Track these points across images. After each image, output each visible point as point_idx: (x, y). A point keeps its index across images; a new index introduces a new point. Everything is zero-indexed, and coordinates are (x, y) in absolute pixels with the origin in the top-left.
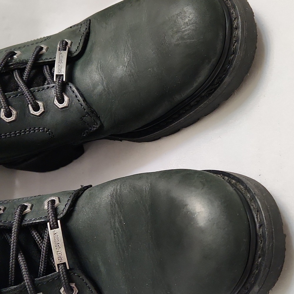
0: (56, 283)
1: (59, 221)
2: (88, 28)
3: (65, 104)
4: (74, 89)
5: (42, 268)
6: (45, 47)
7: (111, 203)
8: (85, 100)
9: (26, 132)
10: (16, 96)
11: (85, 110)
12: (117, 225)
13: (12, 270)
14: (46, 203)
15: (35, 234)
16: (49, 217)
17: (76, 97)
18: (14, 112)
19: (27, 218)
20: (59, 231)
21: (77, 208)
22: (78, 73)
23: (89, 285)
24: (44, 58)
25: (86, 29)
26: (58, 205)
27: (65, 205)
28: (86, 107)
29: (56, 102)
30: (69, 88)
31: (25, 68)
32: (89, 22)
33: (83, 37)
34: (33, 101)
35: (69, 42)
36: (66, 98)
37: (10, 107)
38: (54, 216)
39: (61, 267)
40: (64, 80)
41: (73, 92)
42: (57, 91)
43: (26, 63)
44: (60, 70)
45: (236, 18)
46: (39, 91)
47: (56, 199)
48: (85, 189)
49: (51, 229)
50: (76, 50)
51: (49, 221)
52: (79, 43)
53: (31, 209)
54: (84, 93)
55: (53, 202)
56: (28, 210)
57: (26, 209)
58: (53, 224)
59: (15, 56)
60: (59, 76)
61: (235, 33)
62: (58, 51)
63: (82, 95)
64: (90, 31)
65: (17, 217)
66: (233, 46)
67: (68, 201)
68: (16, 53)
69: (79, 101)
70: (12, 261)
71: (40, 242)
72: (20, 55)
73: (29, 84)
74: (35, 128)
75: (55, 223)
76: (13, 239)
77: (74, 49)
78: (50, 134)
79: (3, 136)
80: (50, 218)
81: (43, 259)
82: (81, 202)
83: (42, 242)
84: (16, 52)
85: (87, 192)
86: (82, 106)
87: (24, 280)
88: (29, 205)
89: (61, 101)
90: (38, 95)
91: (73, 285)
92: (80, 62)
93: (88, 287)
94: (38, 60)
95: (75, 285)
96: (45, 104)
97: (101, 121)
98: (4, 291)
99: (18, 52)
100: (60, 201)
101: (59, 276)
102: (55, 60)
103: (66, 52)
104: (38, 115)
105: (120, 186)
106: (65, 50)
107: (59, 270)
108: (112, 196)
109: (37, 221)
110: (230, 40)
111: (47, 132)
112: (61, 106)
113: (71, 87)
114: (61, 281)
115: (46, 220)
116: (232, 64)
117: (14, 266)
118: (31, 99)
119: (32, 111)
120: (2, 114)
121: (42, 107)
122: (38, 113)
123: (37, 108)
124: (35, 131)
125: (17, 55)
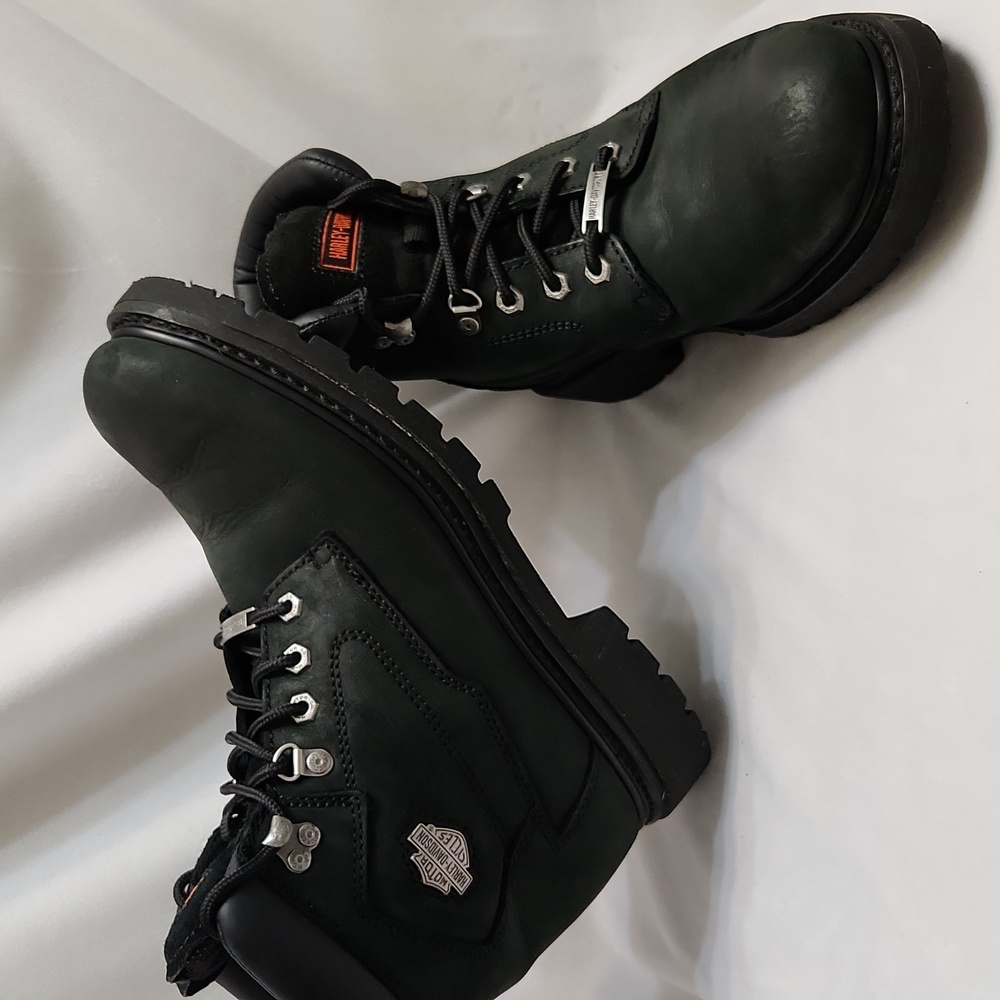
2: (654, 112)
3: (604, 276)
4: (619, 246)
6: (572, 163)
8: (637, 267)
9: (541, 332)
10: (519, 267)
11: (638, 286)
17: (623, 261)
18: (519, 296)
22: (627, 213)
24: (569, 185)
25: (650, 114)
28: (640, 280)
29: (588, 273)
30: (610, 245)
31: (536, 209)
32: (657, 96)
33: (642, 136)
34: (548, 274)
35: (616, 148)
36: (605, 265)
37: (511, 287)
40: (600, 230)
41: (617, 252)
42: (588, 253)
43: (537, 199)
44: (593, 212)
45: (899, 93)
46: (559, 253)
50: (628, 165)
52: (634, 148)
59: (520, 187)
60: (592, 224)
61: (896, 124)
62: (591, 173)
63: (633, 257)
64: (657, 119)
66: (893, 151)
68: (523, 179)
69: (627, 268)
72: (530, 182)
73: (542, 241)
74: (556, 323)
77: (622, 163)
78: (582, 333)
79: (505, 339)
84: (521, 176)
86: (632, 278)
89: (597, 271)
90: (558, 261)
92: (634, 189)
94: (559, 191)
96: (569, 277)
97: (671, 304)
99: (525, 177)
103: (606, 172)
104: (559, 298)
106: (605, 168)
110: (887, 142)
111: (577, 329)
112: (596, 280)
113: (613, 243)
118: (546, 270)
119: (549, 292)
120: (499, 300)
121: (564, 284)
122: (557, 295)
123: (556, 286)
124: (556, 328)
125: (524, 182)
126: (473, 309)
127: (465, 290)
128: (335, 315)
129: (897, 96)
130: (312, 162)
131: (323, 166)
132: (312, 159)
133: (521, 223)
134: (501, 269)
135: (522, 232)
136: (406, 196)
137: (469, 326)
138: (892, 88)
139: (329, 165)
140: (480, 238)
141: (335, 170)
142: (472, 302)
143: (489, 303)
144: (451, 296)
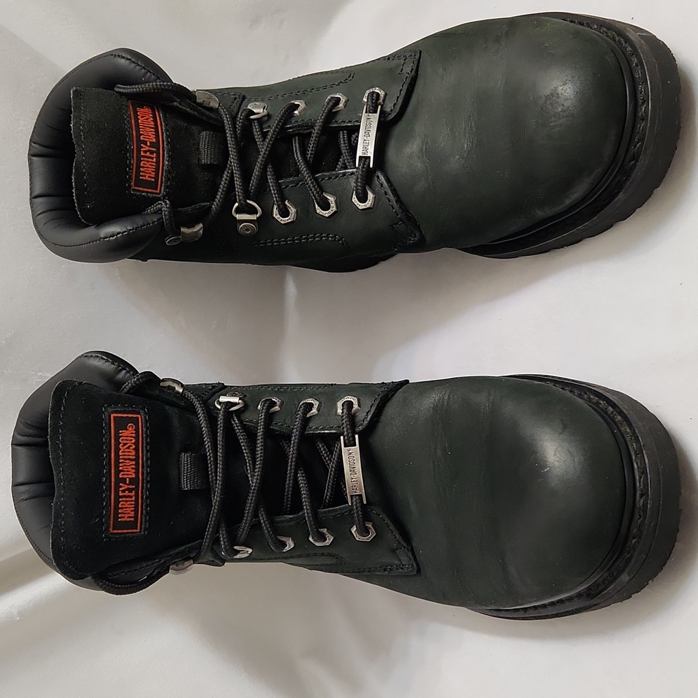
0: (347, 518)
1: (357, 436)
2: (415, 68)
3: (368, 204)
4: (383, 180)
5: (327, 494)
6: (343, 100)
7: (432, 420)
8: (398, 200)
9: (308, 239)
10: (295, 186)
11: (397, 215)
12: (439, 452)
13: (288, 494)
14: (340, 404)
15: (321, 447)
16: (343, 428)
17: (386, 194)
18: (293, 210)
19: (312, 424)
20: (356, 449)
21: (383, 418)
22: (391, 153)
23: (392, 527)
24: (340, 119)
25: (412, 69)
26: (357, 411)
27: (367, 413)
28: (400, 211)
29: (355, 199)
30: (376, 179)
32: (418, 54)
33: (404, 86)
34: (319, 196)
35: (382, 93)
36: (371, 196)
37: (286, 202)
38: (351, 428)
39: (355, 499)
40: (371, 166)
41: (382, 185)
42: (359, 184)
44: (366, 149)
45: (645, 101)
46: (330, 178)
47: (355, 401)
48: (398, 388)
49: (345, 446)
50: (392, 110)
51: (342, 434)
52: (398, 97)
53: (318, 410)
54: (398, 189)
55: (350, 404)
56: (314, 411)
57: (311, 410)
58: (348, 439)
59: (296, 112)
60: (365, 159)
61: (641, 125)
62: (364, 114)
63: (394, 191)
64: (417, 74)
65: (298, 423)
66: (635, 147)
67: (371, 407)
68: (299, 105)
69: (389, 200)
70: (289, 483)
71: (327, 458)
72: (305, 108)
73: (314, 168)
74: (322, 234)
75: (351, 439)
76: (292, 451)
77: (388, 108)
78: (343, 244)
79: (276, 242)
80: (345, 429)
81: (331, 484)
82: (390, 410)
83: (330, 459)
85: (399, 394)
86: (393, 208)
87: (303, 509)
88: (316, 404)
89: (363, 199)
90: (328, 185)
91: (369, 525)
92: (398, 129)
93: (391, 530)
94: (330, 123)
95: (372, 525)
96: (338, 200)
97: (421, 232)
98: (277, 520)
99: (301, 103)
100: (359, 406)
101: (351, 510)
102: (360, 125)
103: (377, 115)
104: (327, 215)
105: (449, 396)
106: (376, 112)
107: (352, 503)
108: (435, 408)
109: (326, 431)
110: (631, 137)
111: (339, 240)
112: (361, 206)
113: (379, 178)
114: (353, 518)
115: (339, 432)
116: (629, 176)
117: (291, 489)
118: (317, 193)
119: (319, 210)
120: (275, 211)
121: (333, 205)
122: (326, 214)
123: (326, 206)
124: (322, 238)
125: (300, 109)
126: (254, 217)
127: (248, 201)
128: (142, 226)
129: (643, 103)
130: (123, 60)
131: (133, 65)
132: (123, 57)
133: (296, 146)
134: (279, 186)
135: (298, 156)
136: (200, 105)
137: (247, 230)
138: (639, 95)
139: (138, 65)
140: (263, 157)
141: (143, 70)
142: (252, 211)
143: (267, 214)
144: (237, 204)
